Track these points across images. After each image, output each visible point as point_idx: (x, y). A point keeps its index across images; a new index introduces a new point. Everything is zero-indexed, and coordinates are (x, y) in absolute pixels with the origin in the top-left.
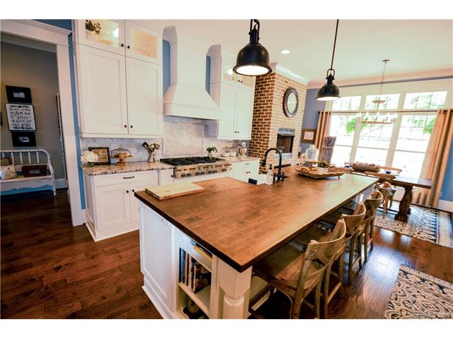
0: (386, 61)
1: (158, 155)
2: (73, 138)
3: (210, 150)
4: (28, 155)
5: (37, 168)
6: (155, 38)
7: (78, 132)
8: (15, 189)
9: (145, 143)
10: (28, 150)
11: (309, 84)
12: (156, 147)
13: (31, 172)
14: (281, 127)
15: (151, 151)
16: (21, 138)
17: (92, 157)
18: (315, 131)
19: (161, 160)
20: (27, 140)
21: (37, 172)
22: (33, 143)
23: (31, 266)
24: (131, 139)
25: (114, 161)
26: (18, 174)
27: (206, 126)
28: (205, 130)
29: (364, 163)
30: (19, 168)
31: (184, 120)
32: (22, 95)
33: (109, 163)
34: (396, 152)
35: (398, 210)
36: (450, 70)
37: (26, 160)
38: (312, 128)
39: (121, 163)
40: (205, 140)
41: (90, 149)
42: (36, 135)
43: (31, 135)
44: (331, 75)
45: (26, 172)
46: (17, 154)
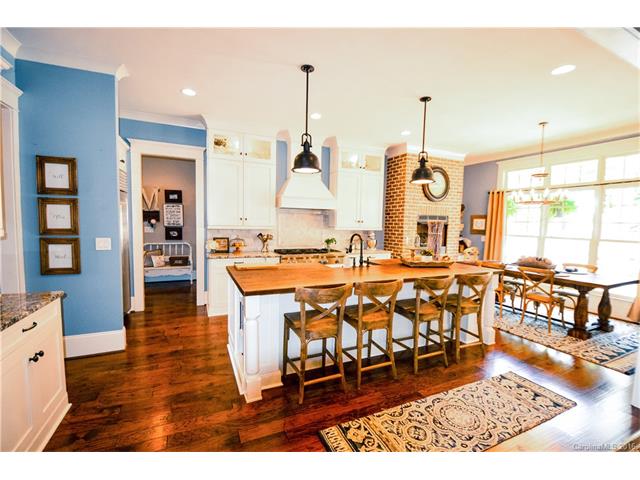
0: (543, 124)
1: (273, 245)
2: (203, 229)
3: (328, 242)
4: (175, 248)
5: (180, 258)
6: (269, 143)
7: (206, 225)
8: (162, 276)
9: (261, 234)
10: (176, 243)
11: (466, 159)
12: (269, 237)
13: (176, 262)
14: (421, 214)
15: (264, 241)
16: (171, 233)
17: (214, 245)
18: (485, 217)
19: (275, 251)
20: (175, 234)
21: (180, 262)
22: (179, 237)
23: (159, 325)
24: (249, 231)
25: (232, 249)
26: (166, 264)
27: (326, 217)
28: (325, 221)
29: (527, 257)
30: (167, 258)
31: (303, 212)
32: (176, 197)
33: (228, 252)
34: (601, 243)
35: (573, 322)
36: (636, 126)
37: (173, 253)
38: (483, 214)
39: (237, 251)
40: (324, 231)
41: (214, 239)
42: (183, 231)
43: (179, 230)
44: (423, 158)
45: (172, 262)
46: (167, 246)
